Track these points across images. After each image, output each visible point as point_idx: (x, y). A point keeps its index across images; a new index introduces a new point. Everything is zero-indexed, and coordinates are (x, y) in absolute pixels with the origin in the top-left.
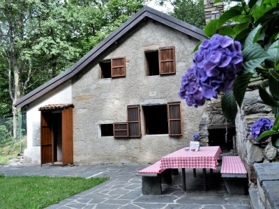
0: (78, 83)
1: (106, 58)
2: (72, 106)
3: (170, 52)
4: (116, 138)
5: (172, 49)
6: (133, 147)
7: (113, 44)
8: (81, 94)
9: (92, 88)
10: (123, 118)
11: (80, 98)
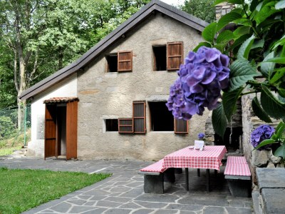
0: (83, 77)
1: (112, 52)
2: (77, 100)
3: (178, 47)
4: (121, 134)
5: (180, 44)
6: (137, 143)
7: (121, 37)
8: (87, 88)
9: (97, 82)
10: (128, 113)
11: (86, 92)
